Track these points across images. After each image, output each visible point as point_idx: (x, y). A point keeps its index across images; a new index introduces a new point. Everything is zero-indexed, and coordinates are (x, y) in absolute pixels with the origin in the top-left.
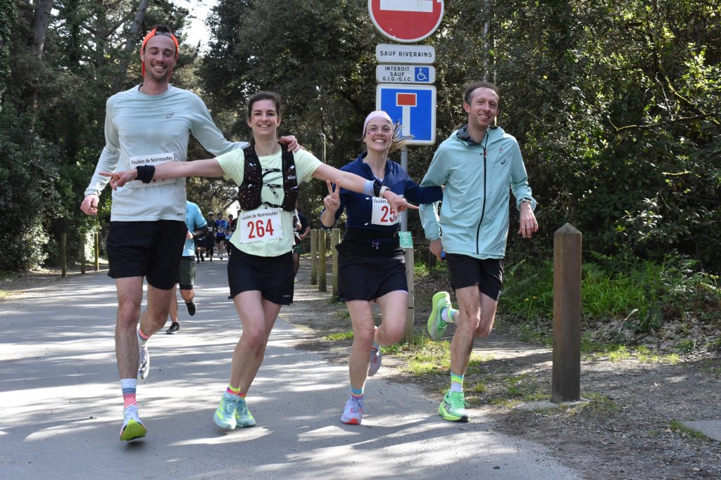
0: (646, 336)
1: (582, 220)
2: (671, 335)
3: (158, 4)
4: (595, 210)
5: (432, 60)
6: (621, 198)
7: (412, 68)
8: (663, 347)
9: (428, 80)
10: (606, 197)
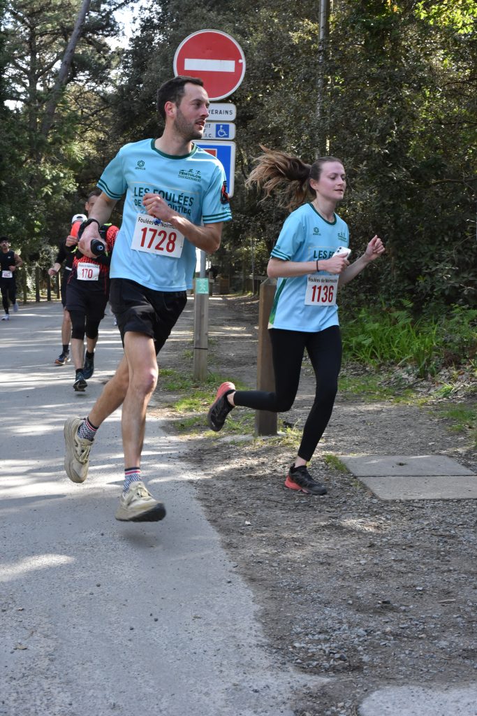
0: (422, 381)
1: (401, 270)
2: (443, 380)
3: (90, 43)
4: (413, 260)
5: (233, 117)
6: (440, 249)
7: (213, 125)
8: (432, 391)
9: (228, 136)
10: (426, 248)
